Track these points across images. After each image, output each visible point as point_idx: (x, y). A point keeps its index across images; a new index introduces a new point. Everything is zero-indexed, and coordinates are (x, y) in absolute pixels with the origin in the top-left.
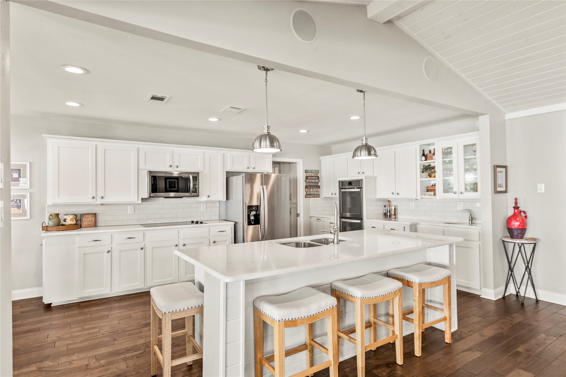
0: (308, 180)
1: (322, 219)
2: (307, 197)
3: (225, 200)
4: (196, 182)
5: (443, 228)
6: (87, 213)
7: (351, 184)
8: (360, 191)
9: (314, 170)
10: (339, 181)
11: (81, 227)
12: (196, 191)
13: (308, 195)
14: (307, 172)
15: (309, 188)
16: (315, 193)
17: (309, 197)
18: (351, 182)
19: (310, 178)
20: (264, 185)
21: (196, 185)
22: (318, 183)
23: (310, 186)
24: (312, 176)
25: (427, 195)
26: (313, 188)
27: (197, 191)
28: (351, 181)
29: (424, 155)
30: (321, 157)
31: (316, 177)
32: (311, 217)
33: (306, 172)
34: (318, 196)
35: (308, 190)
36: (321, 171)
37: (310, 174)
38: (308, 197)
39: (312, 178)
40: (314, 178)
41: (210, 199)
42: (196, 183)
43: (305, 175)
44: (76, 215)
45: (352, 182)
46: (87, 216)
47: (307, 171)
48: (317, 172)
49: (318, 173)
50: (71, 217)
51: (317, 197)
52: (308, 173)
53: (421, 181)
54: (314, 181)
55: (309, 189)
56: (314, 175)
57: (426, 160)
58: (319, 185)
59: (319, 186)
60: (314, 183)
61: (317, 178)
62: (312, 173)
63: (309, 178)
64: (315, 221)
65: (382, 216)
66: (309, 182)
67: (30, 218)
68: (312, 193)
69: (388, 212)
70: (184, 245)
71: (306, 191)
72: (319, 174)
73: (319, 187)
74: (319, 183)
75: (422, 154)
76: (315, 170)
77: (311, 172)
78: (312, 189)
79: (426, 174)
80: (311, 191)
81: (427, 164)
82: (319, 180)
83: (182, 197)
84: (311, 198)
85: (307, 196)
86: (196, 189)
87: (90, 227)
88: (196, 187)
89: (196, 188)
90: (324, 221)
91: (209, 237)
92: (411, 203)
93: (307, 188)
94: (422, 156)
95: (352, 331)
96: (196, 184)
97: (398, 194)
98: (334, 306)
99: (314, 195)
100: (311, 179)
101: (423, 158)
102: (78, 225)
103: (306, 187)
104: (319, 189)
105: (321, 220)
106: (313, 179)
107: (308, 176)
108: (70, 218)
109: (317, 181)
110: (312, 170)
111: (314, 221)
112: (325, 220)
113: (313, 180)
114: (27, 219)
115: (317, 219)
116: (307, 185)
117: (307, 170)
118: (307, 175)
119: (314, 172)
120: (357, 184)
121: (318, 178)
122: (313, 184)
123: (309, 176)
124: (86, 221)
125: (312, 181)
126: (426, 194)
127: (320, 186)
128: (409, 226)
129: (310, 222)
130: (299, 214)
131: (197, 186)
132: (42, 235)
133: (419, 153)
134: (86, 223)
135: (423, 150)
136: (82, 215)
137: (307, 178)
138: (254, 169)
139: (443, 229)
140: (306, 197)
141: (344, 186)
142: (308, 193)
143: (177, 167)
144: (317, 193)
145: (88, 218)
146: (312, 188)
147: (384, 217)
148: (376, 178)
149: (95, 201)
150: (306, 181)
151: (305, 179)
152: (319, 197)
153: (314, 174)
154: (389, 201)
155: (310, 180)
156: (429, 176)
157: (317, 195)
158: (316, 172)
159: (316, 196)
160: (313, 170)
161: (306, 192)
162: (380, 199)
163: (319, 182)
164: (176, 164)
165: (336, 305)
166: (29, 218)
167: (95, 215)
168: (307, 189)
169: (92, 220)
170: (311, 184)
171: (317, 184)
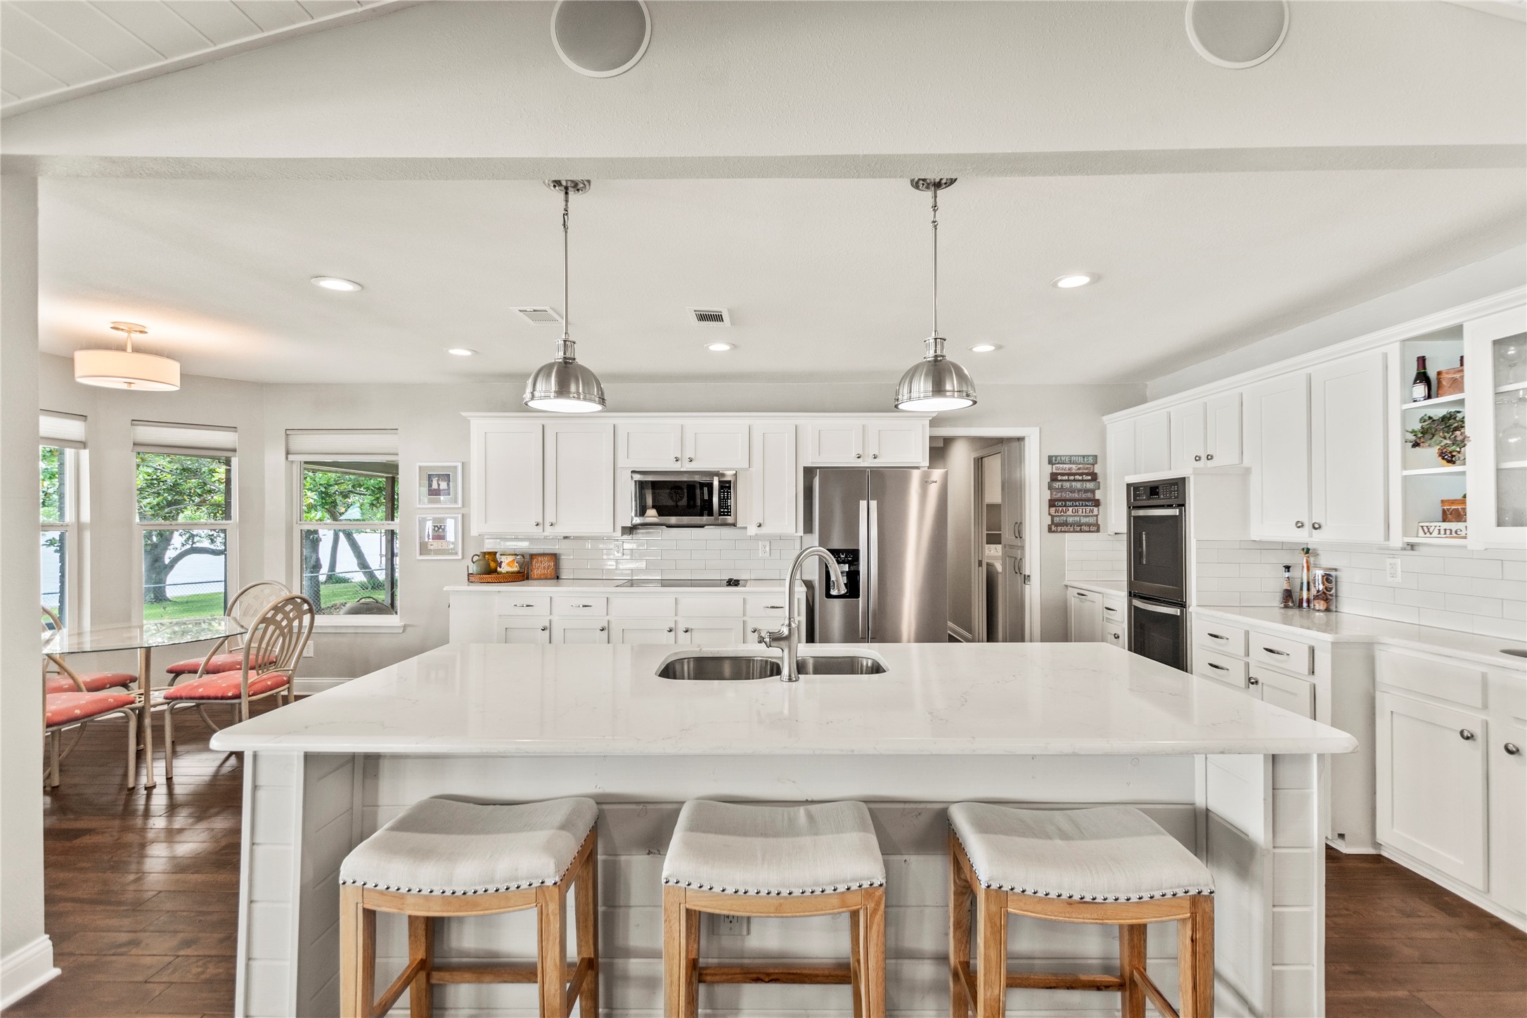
0: (1057, 485)
1: (1090, 595)
2: (1054, 532)
3: (801, 532)
4: (728, 492)
5: (1484, 669)
6: (545, 552)
7: (1157, 494)
8: (1178, 514)
9: (1081, 456)
10: (1127, 484)
11: (527, 578)
12: (728, 512)
13: (1056, 526)
14: (1054, 461)
15: (1060, 506)
16: (1084, 520)
17: (1061, 532)
18: (1157, 487)
19: (1066, 478)
20: (871, 499)
21: (728, 499)
22: (1093, 491)
23: (1065, 500)
24: (1073, 471)
25: (1435, 533)
26: (1076, 506)
27: (730, 512)
28: (1156, 484)
29: (1422, 377)
30: (1104, 418)
31: (1087, 474)
32: (1066, 586)
33: (1050, 462)
34: (1095, 528)
35: (1056, 511)
36: (1105, 458)
37: (1067, 466)
38: (1059, 530)
39: (1072, 478)
40: (1077, 477)
41: (763, 530)
42: (728, 494)
43: (1048, 469)
44: (523, 556)
45: (1160, 488)
46: (540, 559)
47: (1054, 458)
48: (1091, 461)
49: (1093, 465)
50: (511, 558)
51: (1090, 531)
52: (1059, 463)
53: (1405, 478)
54: (1078, 485)
55: (1060, 509)
56: (1079, 469)
57: (1429, 397)
58: (1097, 498)
59: (1098, 500)
60: (1079, 491)
61: (1089, 478)
62: (1073, 464)
63: (1059, 478)
64: (1076, 599)
65: (1277, 600)
66: (1062, 489)
67: (463, 558)
68: (1070, 520)
69: (1301, 589)
70: (686, 631)
71: (1049, 514)
72: (1095, 465)
73: (1097, 503)
74: (1097, 492)
75: (1413, 372)
76: (1084, 457)
77: (1070, 461)
78: (1071, 509)
79: (1430, 452)
80: (1070, 513)
81: (1439, 413)
82: (1099, 482)
83: (702, 526)
84: (1067, 534)
85: (1053, 528)
86: (728, 509)
87: (546, 579)
88: (729, 504)
89: (728, 506)
90: (1094, 602)
91: (745, 618)
92: (1389, 561)
93: (1054, 506)
94: (1415, 382)
95: (755, 976)
96: (728, 497)
97: (1317, 526)
98: (549, 882)
99: (1080, 525)
100: (1068, 480)
101: (1420, 390)
102: (522, 576)
103: (1052, 503)
104: (1096, 509)
105: (1088, 598)
106: (1074, 480)
107: (1059, 471)
108: (507, 561)
109: (1090, 485)
110: (1071, 456)
111: (1073, 598)
112: (1097, 597)
113: (1074, 484)
114: (458, 560)
115: (1078, 594)
116: (1055, 497)
117: (1056, 457)
118: (1054, 471)
119: (1081, 460)
120: (1171, 492)
121: (1094, 477)
122: (1076, 496)
123: (1063, 471)
124: (539, 568)
125: (1071, 486)
126: (1431, 530)
127: (1102, 501)
128: (1330, 646)
129: (1066, 600)
130: (1029, 576)
131: (729, 501)
132: (444, 589)
133: (1399, 372)
134: (539, 572)
135: (1422, 361)
136: (532, 556)
137: (1054, 477)
138: (875, 458)
139: (1484, 676)
140: (1050, 530)
141: (1139, 500)
142: (1057, 520)
143: (691, 461)
144: (1092, 520)
145: (541, 562)
146: (1070, 506)
147: (1282, 606)
148: (1248, 471)
149: (542, 531)
150: (1050, 488)
151: (1049, 480)
152: (1098, 531)
153: (1080, 466)
154: (1307, 551)
155: (1067, 485)
156: (1443, 458)
157: (1089, 525)
158: (1086, 459)
159: (1086, 528)
160: (1076, 456)
161: (1050, 517)
162: (1260, 542)
163: (1099, 489)
164: (690, 454)
165: (555, 883)
166: (460, 557)
167: (555, 557)
168: (1053, 510)
169: (549, 566)
170: (1069, 495)
171: (1089, 495)
